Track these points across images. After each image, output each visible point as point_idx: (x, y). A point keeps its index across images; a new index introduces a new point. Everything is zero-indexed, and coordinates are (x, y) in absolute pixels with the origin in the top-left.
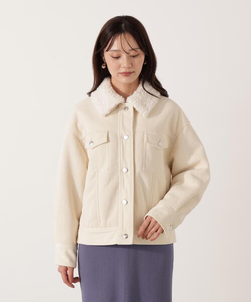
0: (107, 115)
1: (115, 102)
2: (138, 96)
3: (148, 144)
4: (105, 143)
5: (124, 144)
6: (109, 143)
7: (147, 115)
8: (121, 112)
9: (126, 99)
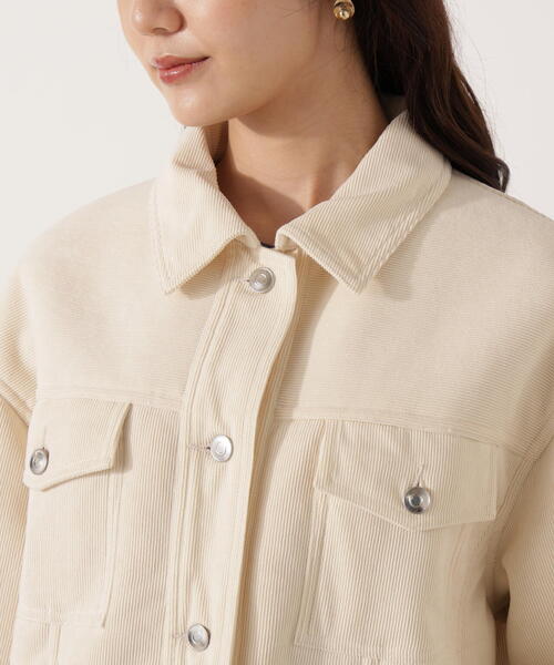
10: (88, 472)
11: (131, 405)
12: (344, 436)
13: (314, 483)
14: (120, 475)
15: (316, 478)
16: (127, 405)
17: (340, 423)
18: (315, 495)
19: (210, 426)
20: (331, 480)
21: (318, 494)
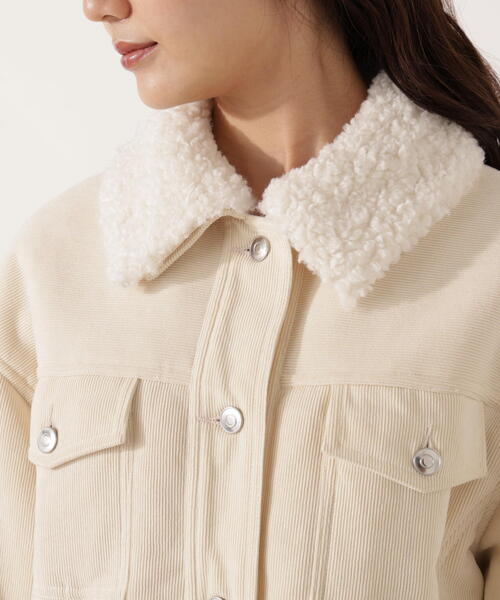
0: (149, 283)
1: (190, 215)
2: (326, 179)
3: (343, 465)
4: (118, 448)
5: (219, 461)
6: (141, 454)
7: (362, 293)
8: (232, 268)
9: (258, 193)
10: (100, 448)
11: (139, 380)
12: (350, 398)
13: (322, 448)
14: (131, 452)
15: (324, 444)
16: (135, 380)
17: (346, 388)
18: (323, 460)
19: (219, 398)
20: (339, 444)
21: (327, 458)
